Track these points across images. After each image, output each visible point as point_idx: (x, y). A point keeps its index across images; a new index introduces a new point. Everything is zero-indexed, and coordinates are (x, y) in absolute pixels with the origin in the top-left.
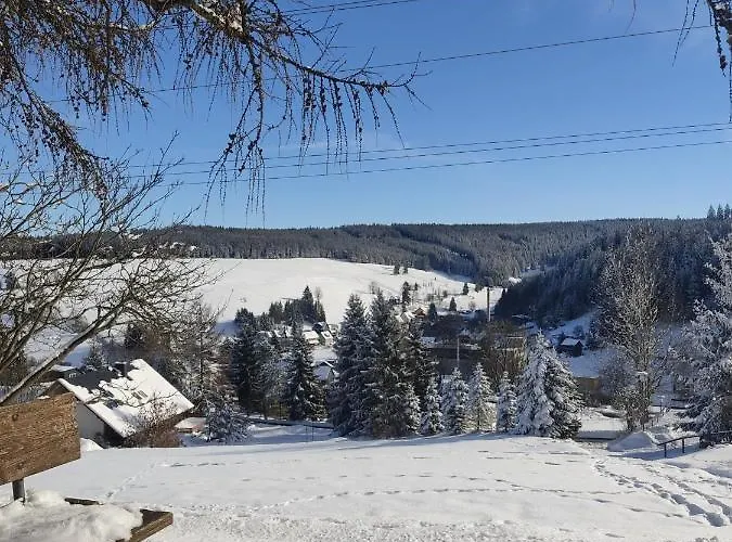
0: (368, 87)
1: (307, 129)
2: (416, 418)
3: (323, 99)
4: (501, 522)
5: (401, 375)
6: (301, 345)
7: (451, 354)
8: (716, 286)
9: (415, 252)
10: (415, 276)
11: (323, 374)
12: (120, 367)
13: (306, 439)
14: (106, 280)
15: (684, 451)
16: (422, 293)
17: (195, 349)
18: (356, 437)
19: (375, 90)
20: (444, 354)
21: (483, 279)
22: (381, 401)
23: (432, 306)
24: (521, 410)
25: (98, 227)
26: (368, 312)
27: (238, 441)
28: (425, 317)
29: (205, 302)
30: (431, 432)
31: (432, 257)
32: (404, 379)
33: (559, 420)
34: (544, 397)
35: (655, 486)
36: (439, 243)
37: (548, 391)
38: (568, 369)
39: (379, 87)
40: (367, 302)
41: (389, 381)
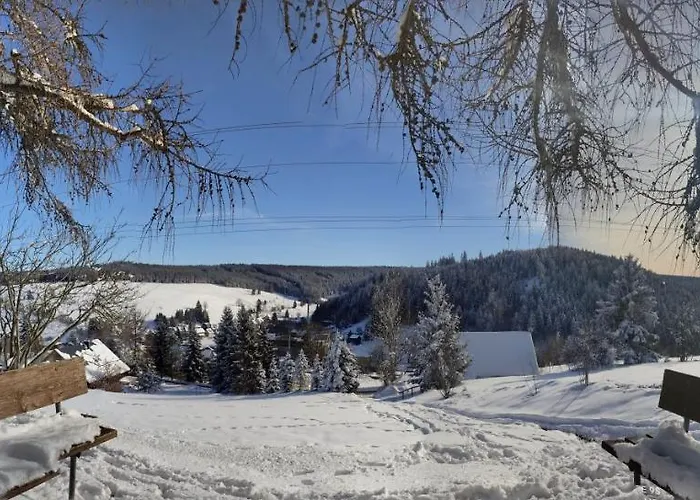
0: (239, 180)
1: (201, 204)
2: (263, 383)
3: (211, 186)
4: (312, 444)
5: (254, 356)
6: (194, 336)
7: (285, 344)
8: (429, 304)
9: (265, 281)
10: (265, 296)
11: (207, 354)
12: (87, 343)
13: (196, 393)
14: (84, 294)
15: (412, 395)
16: (269, 306)
17: (132, 336)
18: (227, 393)
19: (243, 182)
20: (281, 343)
21: (305, 298)
22: (241, 372)
23: (275, 314)
24: (326, 377)
25: (80, 264)
26: (235, 317)
27: (155, 392)
28: (270, 322)
29: (138, 308)
30: (272, 391)
31: (275, 285)
32: (257, 358)
33: (347, 382)
34: (339, 369)
35: (398, 416)
36: (280, 276)
37: (341, 365)
38: (353, 352)
39: (245, 180)
40: (235, 311)
41: (247, 359)
